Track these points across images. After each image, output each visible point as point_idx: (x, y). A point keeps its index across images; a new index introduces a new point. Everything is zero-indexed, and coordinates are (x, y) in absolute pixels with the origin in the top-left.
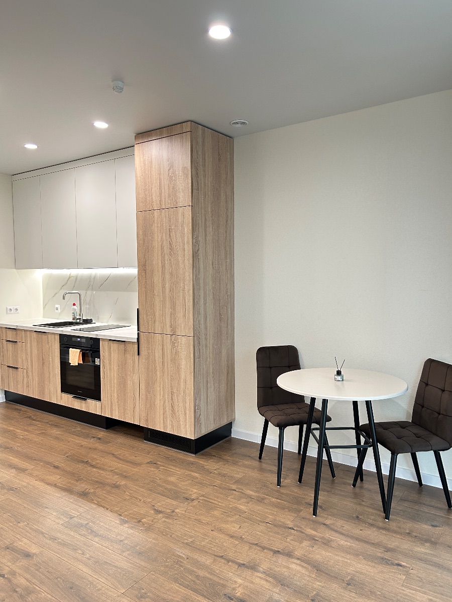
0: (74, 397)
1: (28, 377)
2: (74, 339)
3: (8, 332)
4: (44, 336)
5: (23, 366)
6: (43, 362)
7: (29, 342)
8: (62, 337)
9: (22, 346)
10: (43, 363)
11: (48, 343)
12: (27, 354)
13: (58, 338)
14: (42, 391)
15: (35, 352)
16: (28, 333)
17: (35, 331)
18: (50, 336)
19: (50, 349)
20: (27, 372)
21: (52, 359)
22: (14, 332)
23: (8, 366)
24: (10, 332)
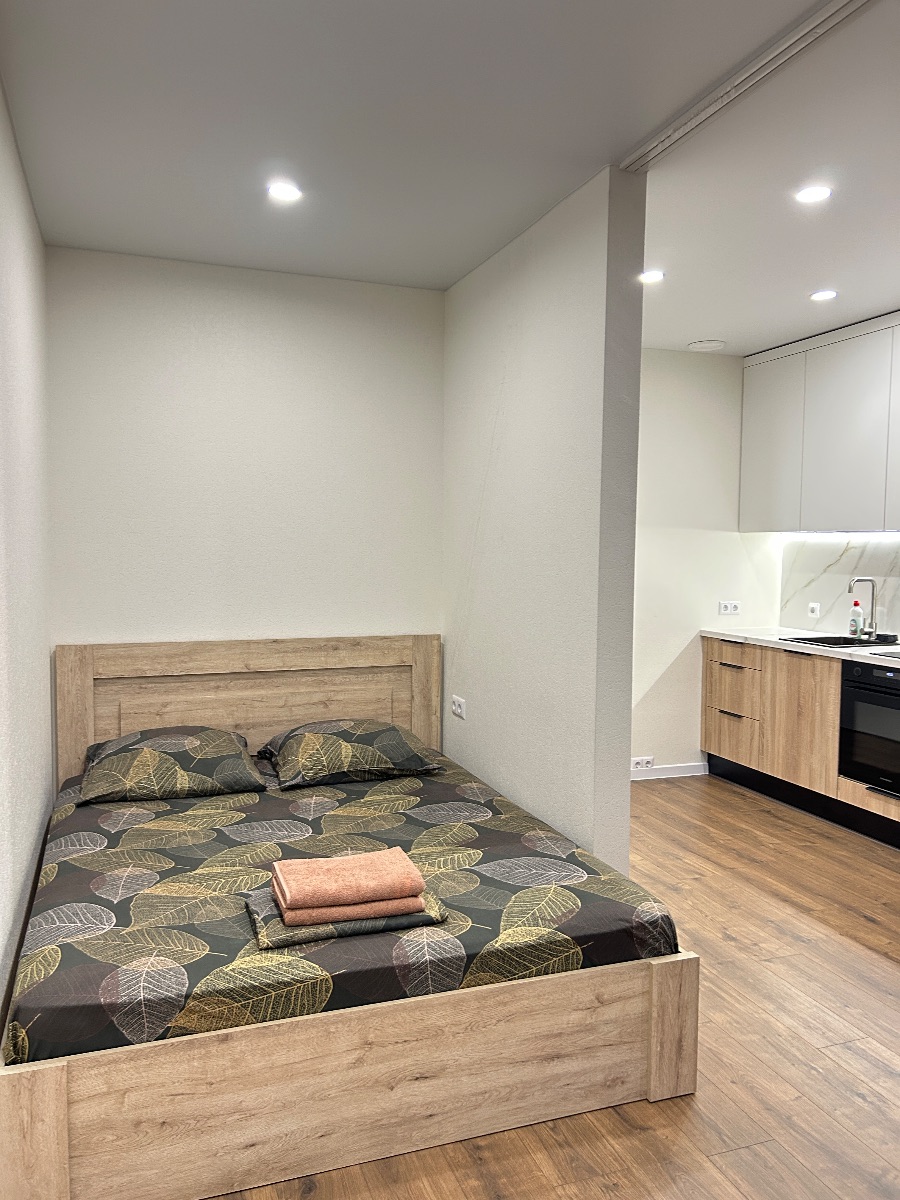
0: (867, 789)
1: (762, 734)
2: (876, 673)
3: (724, 647)
4: (805, 662)
5: (752, 714)
6: (799, 710)
7: (769, 669)
8: (848, 666)
9: (753, 677)
10: (799, 714)
11: (814, 675)
12: (762, 692)
13: (837, 668)
14: (793, 764)
15: (782, 688)
16: (770, 653)
17: (786, 651)
18: (818, 662)
19: (818, 687)
20: (761, 727)
21: (821, 707)
22: (738, 649)
23: (722, 711)
24: (728, 649)
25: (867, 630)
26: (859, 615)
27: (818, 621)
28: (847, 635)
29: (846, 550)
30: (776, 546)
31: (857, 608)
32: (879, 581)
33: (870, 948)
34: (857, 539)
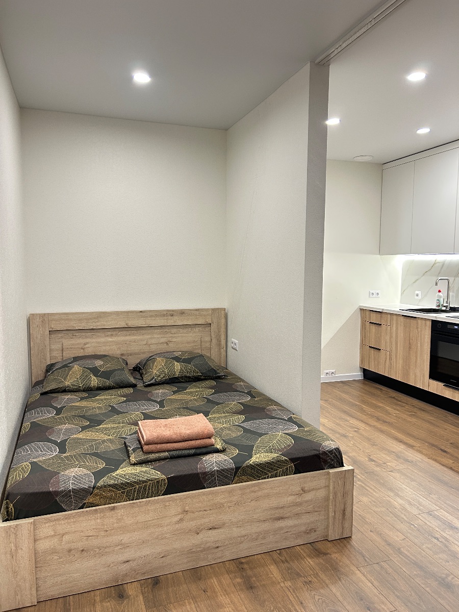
0: (444, 385)
1: (390, 359)
2: (449, 326)
3: (372, 314)
4: (412, 321)
5: (386, 348)
6: (409, 346)
7: (395, 325)
8: (435, 323)
9: (386, 329)
10: (410, 348)
11: (417, 328)
12: (391, 337)
13: (429, 324)
14: (406, 373)
15: (401, 335)
16: (395, 317)
17: (403, 315)
18: (419, 321)
19: (419, 334)
20: (390, 355)
21: (421, 343)
22: (379, 315)
23: (370, 347)
24: (373, 315)
25: (445, 304)
26: (441, 297)
27: (420, 300)
28: (434, 307)
29: (435, 264)
30: (399, 262)
31: (440, 294)
32: (451, 279)
33: (443, 465)
34: (440, 258)
